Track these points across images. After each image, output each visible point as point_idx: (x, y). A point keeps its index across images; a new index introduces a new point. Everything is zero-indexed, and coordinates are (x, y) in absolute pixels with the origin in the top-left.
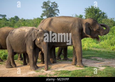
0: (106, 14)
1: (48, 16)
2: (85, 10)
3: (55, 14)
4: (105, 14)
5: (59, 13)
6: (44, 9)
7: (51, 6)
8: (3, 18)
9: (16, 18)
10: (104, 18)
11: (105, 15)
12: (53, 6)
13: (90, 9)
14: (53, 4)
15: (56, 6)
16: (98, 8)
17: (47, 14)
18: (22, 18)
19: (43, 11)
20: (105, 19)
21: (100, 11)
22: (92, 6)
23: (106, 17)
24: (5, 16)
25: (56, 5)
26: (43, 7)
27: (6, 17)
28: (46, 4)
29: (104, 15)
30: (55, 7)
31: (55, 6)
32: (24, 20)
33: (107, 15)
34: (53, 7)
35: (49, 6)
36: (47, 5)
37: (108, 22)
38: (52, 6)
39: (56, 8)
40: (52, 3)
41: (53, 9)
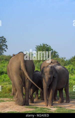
0: (57, 53)
2: (36, 47)
4: (56, 53)
5: (7, 49)
10: (55, 57)
11: (56, 54)
13: (41, 46)
15: (5, 40)
16: (50, 46)
21: (52, 50)
22: (43, 44)
23: (58, 56)
29: (55, 54)
30: (3, 42)
31: (4, 41)
33: (58, 55)
41: (1, 44)
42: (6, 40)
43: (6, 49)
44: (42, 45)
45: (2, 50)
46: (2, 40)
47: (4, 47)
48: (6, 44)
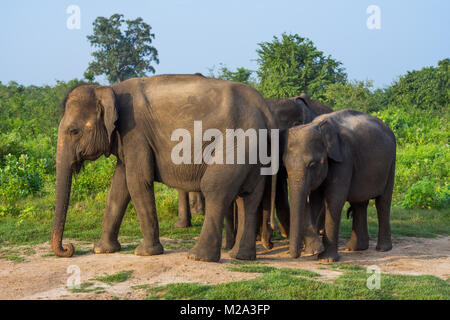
0: (340, 67)
1: (114, 73)
2: (261, 49)
3: (142, 65)
4: (336, 64)
5: (158, 62)
6: (99, 48)
7: (124, 34)
10: (334, 83)
11: (336, 71)
12: (133, 35)
13: (277, 45)
14: (133, 28)
15: (147, 33)
16: (311, 43)
17: (110, 65)
18: (14, 83)
19: (95, 54)
20: (337, 85)
21: (319, 54)
22: (284, 37)
23: (341, 78)
25: (143, 29)
26: (94, 40)
28: (105, 28)
29: (331, 71)
30: (141, 38)
31: (143, 35)
32: (21, 90)
33: (344, 72)
34: (134, 40)
35: (118, 34)
36: (109, 32)
37: (348, 97)
38: (128, 33)
39: (145, 43)
40: (130, 23)
41: (135, 47)
42: (151, 32)
43: (153, 63)
44: (281, 40)
45: (142, 68)
46: (139, 30)
47: (145, 58)
48: (151, 45)
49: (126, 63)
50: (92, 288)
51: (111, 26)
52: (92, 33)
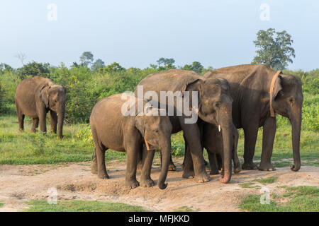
1: (268, 62)
3: (285, 58)
6: (260, 48)
7: (275, 40)
8: (167, 65)
9: (196, 66)
12: (280, 41)
14: (280, 36)
17: (266, 58)
18: (210, 67)
19: (257, 52)
24: (173, 61)
25: (287, 38)
26: (257, 44)
27: (173, 64)
28: (264, 36)
34: (281, 43)
35: (272, 40)
36: (266, 39)
38: (277, 40)
39: (288, 45)
40: (279, 34)
49: (276, 57)
50: (253, 186)
51: (267, 36)
52: (256, 39)
